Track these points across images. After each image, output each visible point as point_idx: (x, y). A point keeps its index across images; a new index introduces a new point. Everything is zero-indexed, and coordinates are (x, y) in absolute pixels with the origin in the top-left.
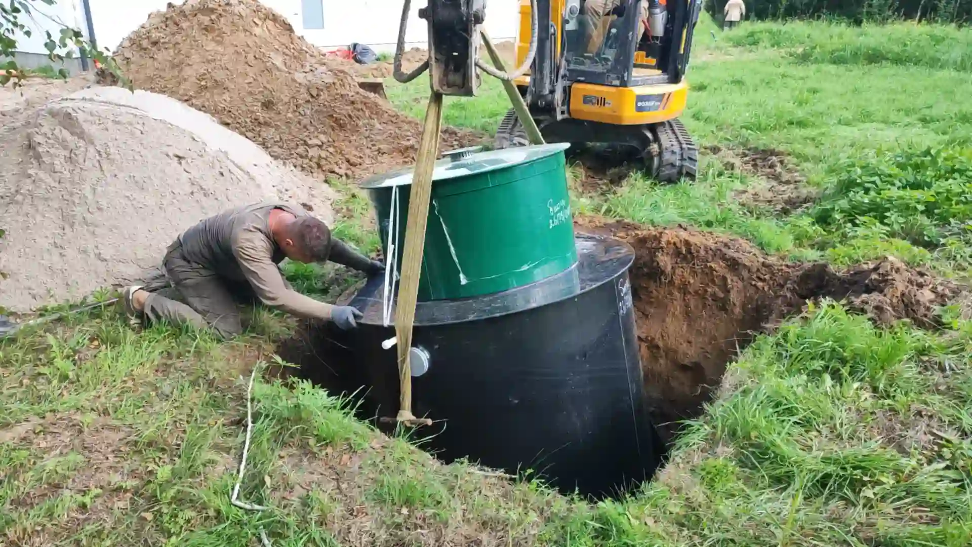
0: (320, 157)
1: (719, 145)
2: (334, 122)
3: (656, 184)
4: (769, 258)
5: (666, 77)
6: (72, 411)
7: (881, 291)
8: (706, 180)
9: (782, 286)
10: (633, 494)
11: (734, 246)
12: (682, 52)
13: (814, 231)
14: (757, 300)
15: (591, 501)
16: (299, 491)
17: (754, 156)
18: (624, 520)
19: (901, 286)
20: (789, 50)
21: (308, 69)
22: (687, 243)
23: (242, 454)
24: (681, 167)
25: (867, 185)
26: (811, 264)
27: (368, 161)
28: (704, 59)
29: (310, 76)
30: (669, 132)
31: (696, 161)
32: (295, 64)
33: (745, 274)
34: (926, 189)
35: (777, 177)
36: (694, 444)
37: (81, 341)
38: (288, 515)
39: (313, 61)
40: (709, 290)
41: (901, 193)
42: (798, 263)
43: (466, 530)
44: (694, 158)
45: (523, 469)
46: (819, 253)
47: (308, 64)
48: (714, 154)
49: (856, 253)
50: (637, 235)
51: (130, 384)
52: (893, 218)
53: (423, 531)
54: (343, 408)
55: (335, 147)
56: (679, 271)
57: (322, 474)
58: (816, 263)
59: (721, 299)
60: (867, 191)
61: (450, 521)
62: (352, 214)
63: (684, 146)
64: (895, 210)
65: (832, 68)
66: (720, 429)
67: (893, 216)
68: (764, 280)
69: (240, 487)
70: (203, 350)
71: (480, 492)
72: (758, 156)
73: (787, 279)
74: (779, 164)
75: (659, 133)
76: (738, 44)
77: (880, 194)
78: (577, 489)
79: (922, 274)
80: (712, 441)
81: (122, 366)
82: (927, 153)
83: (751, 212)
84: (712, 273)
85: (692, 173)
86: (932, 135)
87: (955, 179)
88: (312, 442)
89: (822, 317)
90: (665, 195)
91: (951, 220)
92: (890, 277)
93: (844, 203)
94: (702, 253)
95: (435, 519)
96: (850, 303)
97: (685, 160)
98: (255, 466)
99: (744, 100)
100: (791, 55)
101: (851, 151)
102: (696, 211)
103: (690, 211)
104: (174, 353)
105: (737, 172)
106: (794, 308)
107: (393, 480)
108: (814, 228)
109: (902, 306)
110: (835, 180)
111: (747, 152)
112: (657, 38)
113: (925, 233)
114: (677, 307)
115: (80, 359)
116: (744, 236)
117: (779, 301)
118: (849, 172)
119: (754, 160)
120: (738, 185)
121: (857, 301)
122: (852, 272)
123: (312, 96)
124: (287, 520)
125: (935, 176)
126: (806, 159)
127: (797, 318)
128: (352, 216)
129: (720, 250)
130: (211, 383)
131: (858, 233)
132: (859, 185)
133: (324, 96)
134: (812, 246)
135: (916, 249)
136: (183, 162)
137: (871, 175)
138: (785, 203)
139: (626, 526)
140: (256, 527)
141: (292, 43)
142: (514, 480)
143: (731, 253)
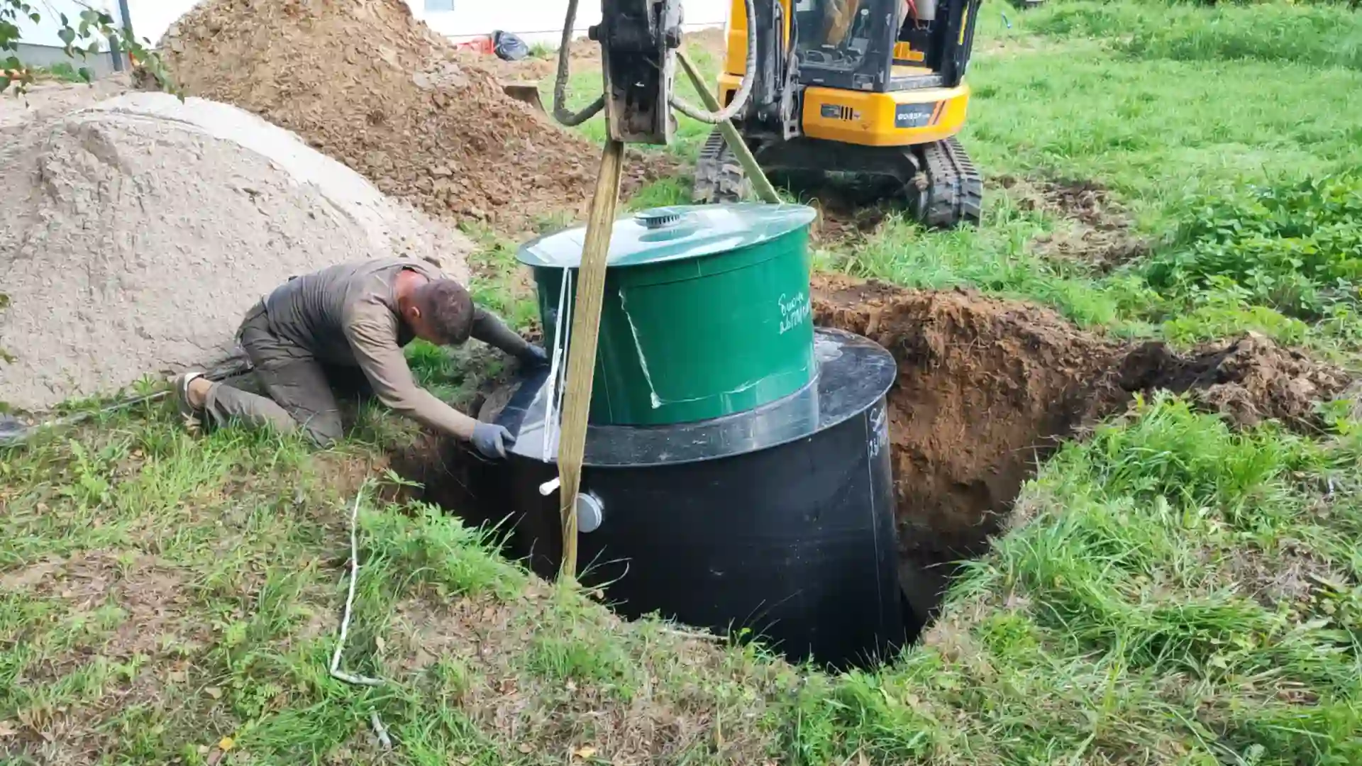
0: (449, 193)
1: (1013, 175)
2: (469, 142)
3: (922, 230)
4: (1082, 333)
5: (937, 78)
6: (107, 548)
7: (1240, 380)
8: (994, 224)
9: (1099, 374)
10: (890, 663)
11: (1033, 316)
12: (961, 42)
13: (1146, 296)
14: (1065, 393)
15: (831, 671)
16: (423, 658)
17: (1062, 192)
18: (876, 698)
19: (1266, 372)
20: (1111, 39)
21: (431, 67)
22: (967, 314)
23: (345, 606)
24: (959, 205)
25: (1221, 231)
26: (1141, 342)
27: (517, 199)
28: (991, 52)
29: (434, 77)
30: (942, 155)
31: (979, 197)
32: (411, 60)
33: (1048, 356)
34: (1304, 236)
35: (1093, 221)
36: (975, 593)
37: (117, 449)
38: (409, 691)
39: (439, 56)
40: (998, 379)
41: (1270, 242)
42: (1123, 341)
43: (657, 712)
44: (977, 192)
45: (737, 627)
46: (1152, 327)
47: (432, 61)
48: (1006, 187)
49: (1206, 327)
50: (896, 302)
51: (187, 510)
52: (1257, 278)
53: (596, 713)
54: (484, 543)
55: (470, 178)
56: (955, 352)
57: (455, 635)
58: (1148, 341)
59: (1013, 390)
60: (1221, 239)
61: (635, 699)
62: (495, 272)
63: (964, 176)
64: (1260, 266)
65: (1174, 65)
66: (1011, 571)
67: (1257, 275)
68: (1074, 365)
69: (343, 652)
70: (289, 464)
71: (676, 660)
72: (1068, 190)
73: (1106, 362)
74: (1096, 203)
75: (928, 159)
76: (1040, 31)
77: (1239, 243)
78: (811, 655)
79: (1296, 357)
80: (1000, 590)
81: (174, 487)
82: (1307, 186)
83: (1057, 270)
84: (1002, 356)
85: (974, 214)
86: (1313, 159)
87: (1345, 223)
88: (442, 589)
89: (1157, 417)
90: (935, 245)
91: (1339, 279)
92: (1252, 361)
93: (1188, 257)
94: (988, 326)
95: (613, 696)
96: (1195, 397)
97: (964, 195)
98: (363, 622)
99: (1049, 111)
100: (1115, 47)
101: (1196, 183)
102: (980, 268)
103: (972, 268)
104: (249, 466)
105: (1038, 212)
106: (1116, 405)
107: (554, 644)
108: (1145, 292)
109: (1267, 400)
110: (1175, 224)
111: (1052, 184)
112: (925, 22)
113: (1302, 298)
114: (952, 402)
115: (117, 476)
116: (1046, 302)
117: (1096, 393)
118: (1195, 212)
119: (1061, 196)
120: (1039, 232)
121: (1205, 395)
122: (1198, 354)
123: (439, 107)
124: (407, 698)
125: (1316, 219)
126: (1136, 195)
127: (1121, 420)
128: (495, 275)
129: (1013, 323)
130: (299, 509)
131: (1208, 299)
132: (1209, 231)
133: (455, 106)
134: (1143, 317)
135: (1289, 322)
136: (256, 198)
137: (1228, 217)
138: (1105, 257)
139: (879, 706)
140: (365, 708)
141: (409, 31)
142: (724, 643)
143: (1028, 327)
